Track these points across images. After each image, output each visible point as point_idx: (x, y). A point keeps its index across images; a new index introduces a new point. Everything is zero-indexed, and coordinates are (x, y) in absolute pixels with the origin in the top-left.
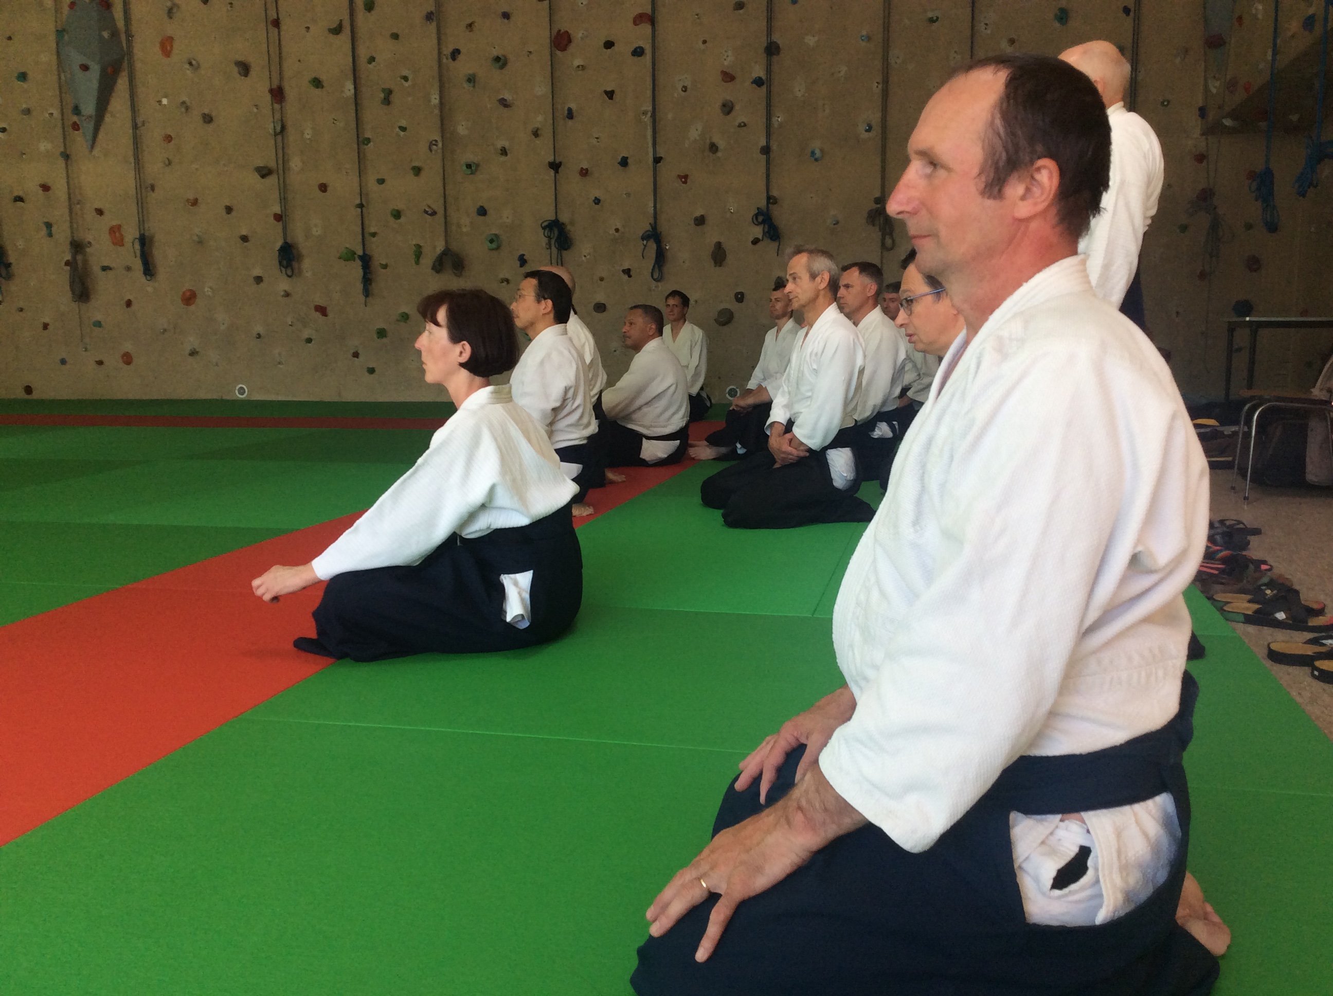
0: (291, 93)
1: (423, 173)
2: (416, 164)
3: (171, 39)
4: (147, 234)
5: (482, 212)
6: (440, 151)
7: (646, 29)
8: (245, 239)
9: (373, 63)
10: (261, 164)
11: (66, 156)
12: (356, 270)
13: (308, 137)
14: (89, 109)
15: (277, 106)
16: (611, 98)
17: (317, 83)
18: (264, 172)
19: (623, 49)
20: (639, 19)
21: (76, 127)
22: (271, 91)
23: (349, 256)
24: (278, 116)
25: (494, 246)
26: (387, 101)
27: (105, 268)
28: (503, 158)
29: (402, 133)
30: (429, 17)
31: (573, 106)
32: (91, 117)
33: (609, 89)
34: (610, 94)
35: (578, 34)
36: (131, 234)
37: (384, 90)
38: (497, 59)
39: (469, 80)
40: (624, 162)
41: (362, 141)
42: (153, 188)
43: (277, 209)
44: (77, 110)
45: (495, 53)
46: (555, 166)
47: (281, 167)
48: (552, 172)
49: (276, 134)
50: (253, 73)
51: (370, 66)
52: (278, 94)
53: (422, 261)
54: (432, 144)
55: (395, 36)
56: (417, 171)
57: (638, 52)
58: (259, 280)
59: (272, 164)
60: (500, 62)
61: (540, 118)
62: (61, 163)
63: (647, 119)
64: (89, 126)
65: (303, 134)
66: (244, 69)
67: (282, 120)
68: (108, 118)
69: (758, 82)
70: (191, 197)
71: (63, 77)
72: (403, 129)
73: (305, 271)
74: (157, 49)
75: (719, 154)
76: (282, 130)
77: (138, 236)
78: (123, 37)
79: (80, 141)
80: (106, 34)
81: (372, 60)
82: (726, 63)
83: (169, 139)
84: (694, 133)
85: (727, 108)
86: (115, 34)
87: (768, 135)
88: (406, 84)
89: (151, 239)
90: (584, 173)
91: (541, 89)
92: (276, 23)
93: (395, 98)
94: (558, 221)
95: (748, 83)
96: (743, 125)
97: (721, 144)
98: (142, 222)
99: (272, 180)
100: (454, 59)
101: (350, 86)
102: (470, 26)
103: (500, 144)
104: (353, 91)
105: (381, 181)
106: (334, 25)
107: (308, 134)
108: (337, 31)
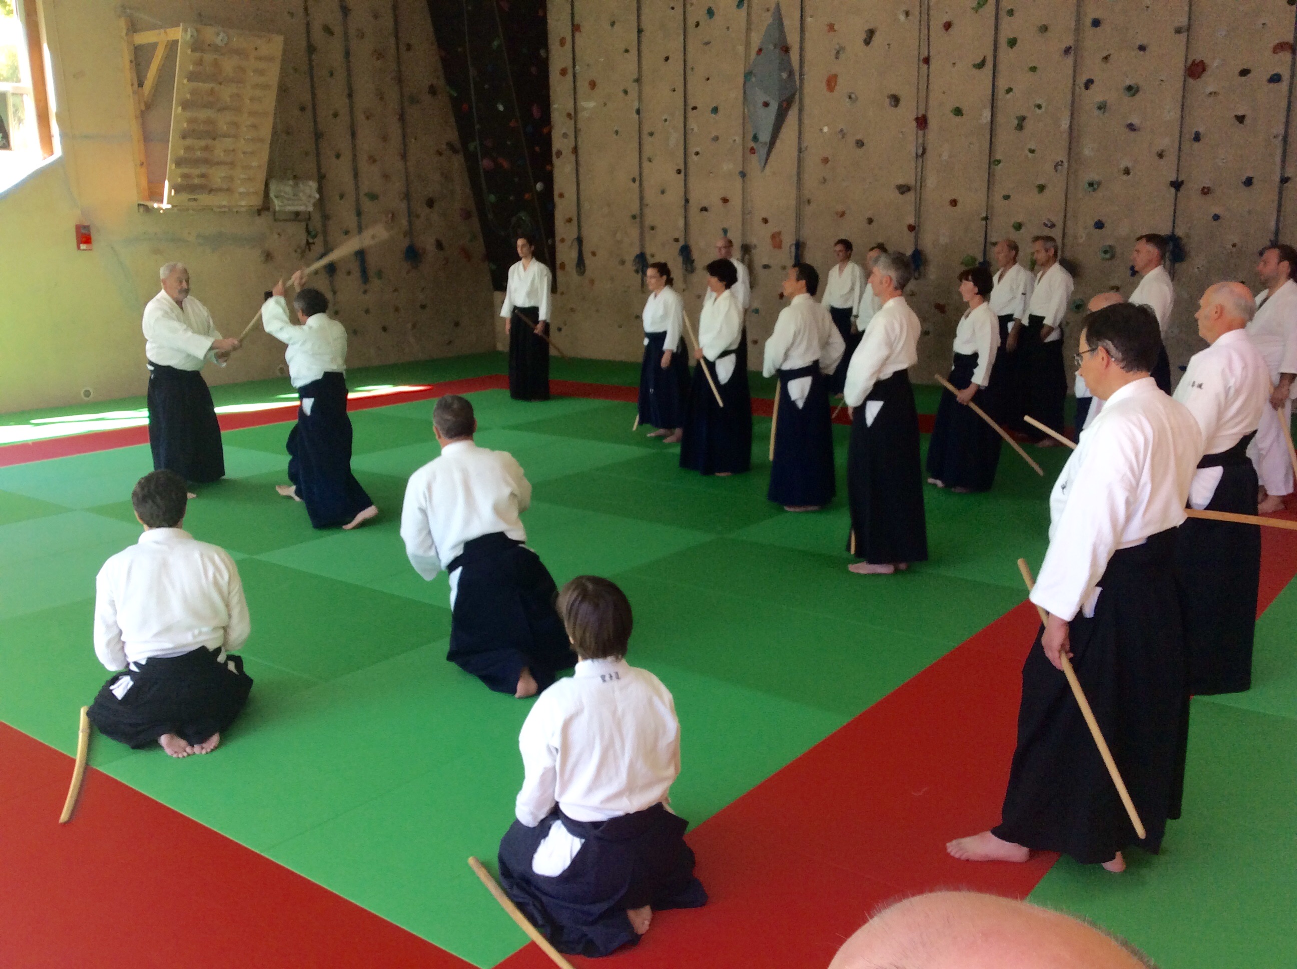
0: (933, 122)
1: (1047, 191)
2: (1041, 182)
3: (835, 77)
4: (801, 240)
5: (1099, 225)
6: (1065, 172)
7: (1286, 56)
9: (1011, 94)
10: (901, 181)
11: (743, 175)
13: (944, 158)
14: (765, 137)
15: (921, 132)
16: (1241, 122)
17: (958, 112)
18: (904, 189)
19: (1258, 76)
20: (1277, 48)
21: (752, 151)
22: (917, 119)
24: (920, 141)
25: (1108, 256)
26: (1020, 127)
27: (766, 267)
28: (1125, 177)
29: (1030, 155)
30: (1067, 51)
31: (1201, 129)
32: (765, 143)
33: (1240, 114)
34: (1241, 119)
35: (1214, 63)
36: (788, 241)
37: (1017, 118)
38: (1129, 88)
39: (1100, 108)
40: (1249, 182)
41: (993, 162)
42: (809, 202)
43: (911, 221)
44: (755, 138)
45: (1128, 82)
46: (1177, 185)
47: (919, 184)
48: (1173, 190)
49: (917, 156)
50: (902, 103)
51: (1008, 96)
52: (922, 122)
54: (1058, 164)
55: (1033, 69)
56: (1041, 188)
57: (1273, 78)
59: (912, 182)
60: (1132, 90)
61: (1167, 141)
62: (739, 180)
63: (1278, 142)
64: (763, 151)
65: (940, 156)
66: (895, 100)
67: (924, 144)
68: (778, 143)
70: (840, 210)
71: (746, 110)
72: (1032, 151)
73: (929, 274)
74: (824, 85)
76: (922, 154)
77: (794, 243)
78: (797, 78)
79: (755, 161)
80: (784, 75)
81: (1009, 90)
83: (826, 161)
86: (791, 73)
88: (1038, 111)
89: (804, 244)
90: (1206, 191)
91: (1171, 113)
92: (927, 61)
93: (1029, 125)
94: (1175, 236)
98: (798, 230)
99: (910, 196)
100: (1087, 88)
101: (987, 114)
102: (1106, 58)
103: (1124, 164)
104: (989, 119)
105: (1007, 197)
106: (979, 61)
107: (945, 156)
108: (981, 65)
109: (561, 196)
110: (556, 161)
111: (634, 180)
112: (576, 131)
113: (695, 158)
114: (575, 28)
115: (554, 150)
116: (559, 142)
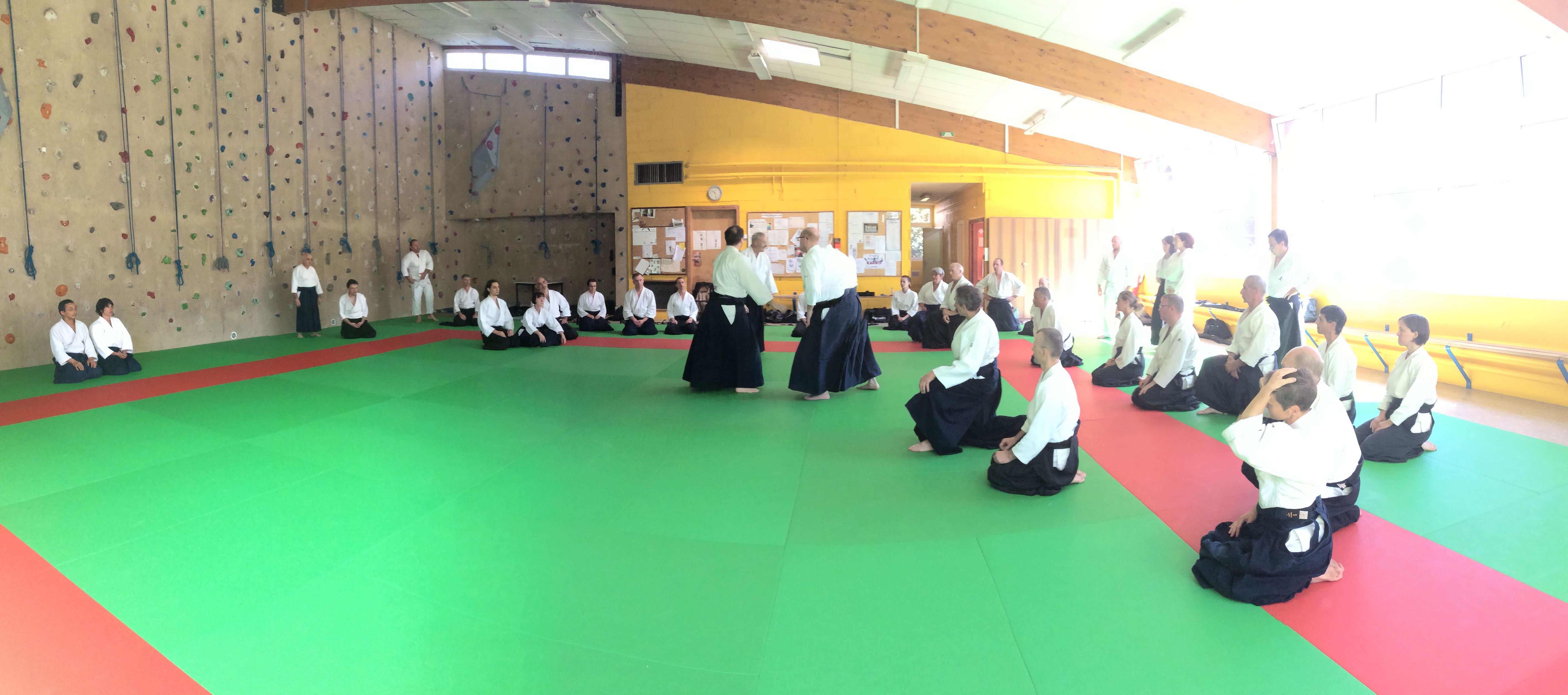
0: (133, 158)
1: (207, 214)
2: (203, 208)
3: (49, 106)
5: (235, 236)
6: (217, 201)
7: (300, 150)
8: (103, 250)
9: (181, 146)
10: (113, 200)
12: (172, 270)
13: (144, 186)
15: (125, 164)
16: (288, 182)
17: (149, 153)
18: (116, 206)
19: (293, 159)
20: (298, 145)
22: (121, 154)
23: (166, 261)
25: (240, 254)
26: (189, 170)
28: (244, 208)
29: (196, 190)
30: (210, 125)
31: (274, 184)
33: (287, 178)
34: (288, 180)
35: (277, 149)
36: (14, 244)
37: (188, 163)
38: (244, 155)
39: (229, 164)
40: (293, 214)
41: (177, 192)
43: (124, 231)
45: (241, 151)
46: (267, 214)
48: (265, 217)
50: (109, 140)
51: (180, 148)
52: (125, 156)
53: (206, 263)
54: (212, 197)
55: (193, 133)
56: (204, 212)
57: (298, 161)
58: (112, 277)
59: (125, 201)
61: (260, 188)
65: (140, 184)
66: (102, 136)
67: (128, 174)
69: (340, 182)
70: (64, 220)
72: (196, 187)
73: (141, 271)
74: (39, 113)
75: (327, 213)
81: (180, 144)
82: (329, 172)
83: (46, 176)
84: (319, 203)
85: (329, 193)
88: (198, 161)
90: (278, 218)
91: (261, 174)
92: (124, 111)
93: (193, 168)
95: (336, 183)
96: (335, 201)
98: (24, 236)
99: (123, 212)
100: (222, 151)
101: (170, 158)
102: (230, 134)
103: (244, 200)
104: (171, 161)
105: (185, 217)
106: (160, 120)
107: (144, 184)
108: (161, 123)
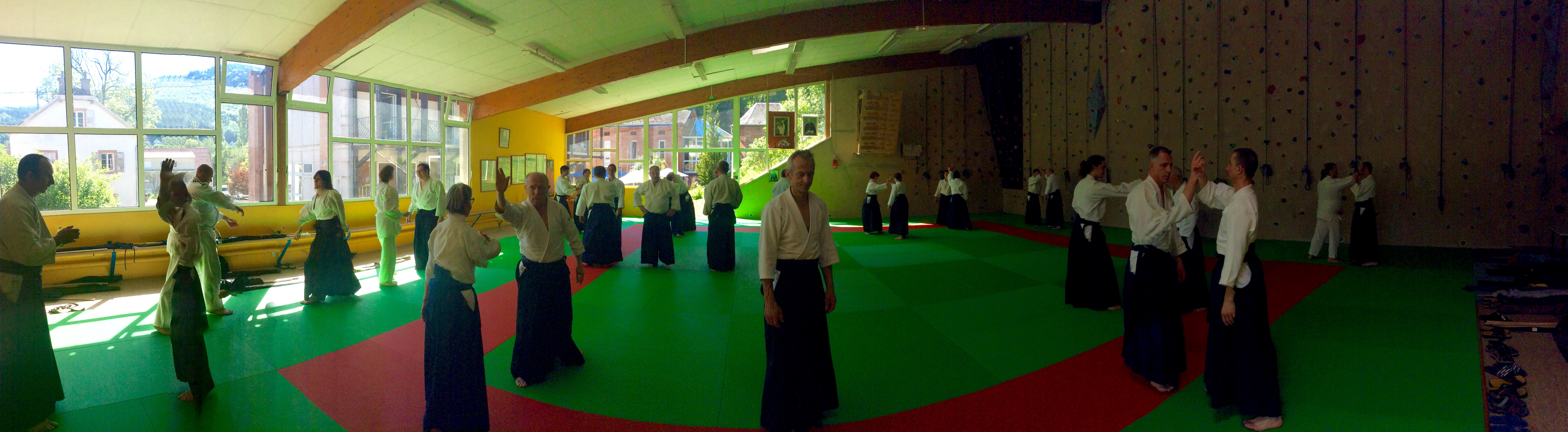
0: (1161, 117)
2: (1206, 143)
6: (1217, 139)
7: (1305, 82)
11: (1088, 141)
13: (1166, 133)
14: (1094, 125)
15: (1156, 122)
16: (1290, 112)
17: (1171, 112)
19: (1295, 92)
20: (1302, 79)
21: (1091, 131)
24: (1156, 125)
26: (1196, 118)
30: (1215, 84)
31: (1275, 116)
32: (1095, 128)
33: (1289, 109)
35: (1277, 86)
37: (1194, 114)
38: (1244, 101)
39: (1231, 111)
40: (1295, 140)
44: (1092, 125)
45: (1244, 98)
48: (1265, 144)
49: (1155, 132)
50: (1149, 109)
51: (1190, 105)
52: (1156, 117)
55: (1201, 93)
57: (1301, 93)
60: (1246, 102)
63: (1305, 122)
64: (1094, 131)
65: (1164, 131)
66: (1146, 108)
67: (1157, 127)
68: (1099, 128)
69: (1352, 106)
70: (1124, 155)
71: (1088, 114)
72: (1201, 129)
74: (1116, 102)
75: (1335, 137)
76: (1157, 130)
78: (1106, 99)
79: (1091, 135)
80: (1101, 98)
81: (1190, 102)
82: (1338, 98)
83: (1118, 134)
84: (1325, 128)
85: (1339, 117)
86: (1103, 98)
87: (1356, 130)
88: (1204, 111)
90: (1279, 144)
91: (1262, 111)
92: (1157, 90)
93: (1200, 117)
95: (1347, 107)
96: (1345, 125)
97: (1336, 133)
100: (1227, 102)
104: (1183, 115)
106: (1177, 89)
108: (1178, 91)
109: (1025, 151)
110: (1024, 138)
111: (1049, 144)
112: (1031, 125)
113: (1070, 134)
114: (1031, 85)
115: (1023, 134)
116: (1025, 130)
